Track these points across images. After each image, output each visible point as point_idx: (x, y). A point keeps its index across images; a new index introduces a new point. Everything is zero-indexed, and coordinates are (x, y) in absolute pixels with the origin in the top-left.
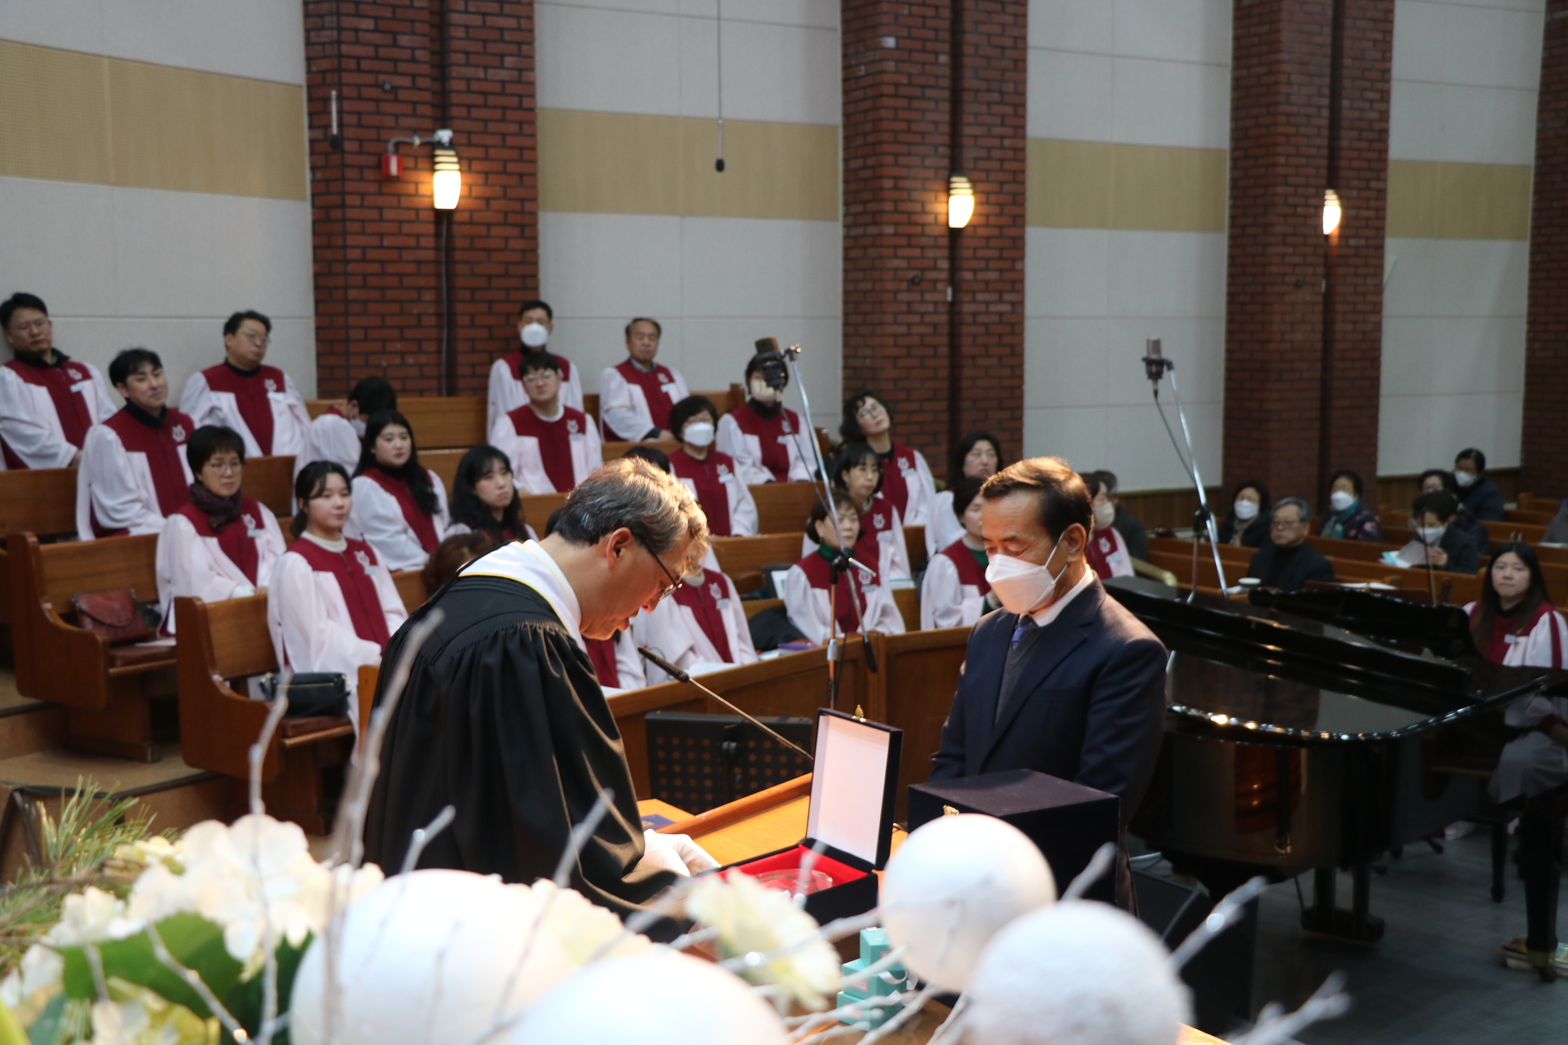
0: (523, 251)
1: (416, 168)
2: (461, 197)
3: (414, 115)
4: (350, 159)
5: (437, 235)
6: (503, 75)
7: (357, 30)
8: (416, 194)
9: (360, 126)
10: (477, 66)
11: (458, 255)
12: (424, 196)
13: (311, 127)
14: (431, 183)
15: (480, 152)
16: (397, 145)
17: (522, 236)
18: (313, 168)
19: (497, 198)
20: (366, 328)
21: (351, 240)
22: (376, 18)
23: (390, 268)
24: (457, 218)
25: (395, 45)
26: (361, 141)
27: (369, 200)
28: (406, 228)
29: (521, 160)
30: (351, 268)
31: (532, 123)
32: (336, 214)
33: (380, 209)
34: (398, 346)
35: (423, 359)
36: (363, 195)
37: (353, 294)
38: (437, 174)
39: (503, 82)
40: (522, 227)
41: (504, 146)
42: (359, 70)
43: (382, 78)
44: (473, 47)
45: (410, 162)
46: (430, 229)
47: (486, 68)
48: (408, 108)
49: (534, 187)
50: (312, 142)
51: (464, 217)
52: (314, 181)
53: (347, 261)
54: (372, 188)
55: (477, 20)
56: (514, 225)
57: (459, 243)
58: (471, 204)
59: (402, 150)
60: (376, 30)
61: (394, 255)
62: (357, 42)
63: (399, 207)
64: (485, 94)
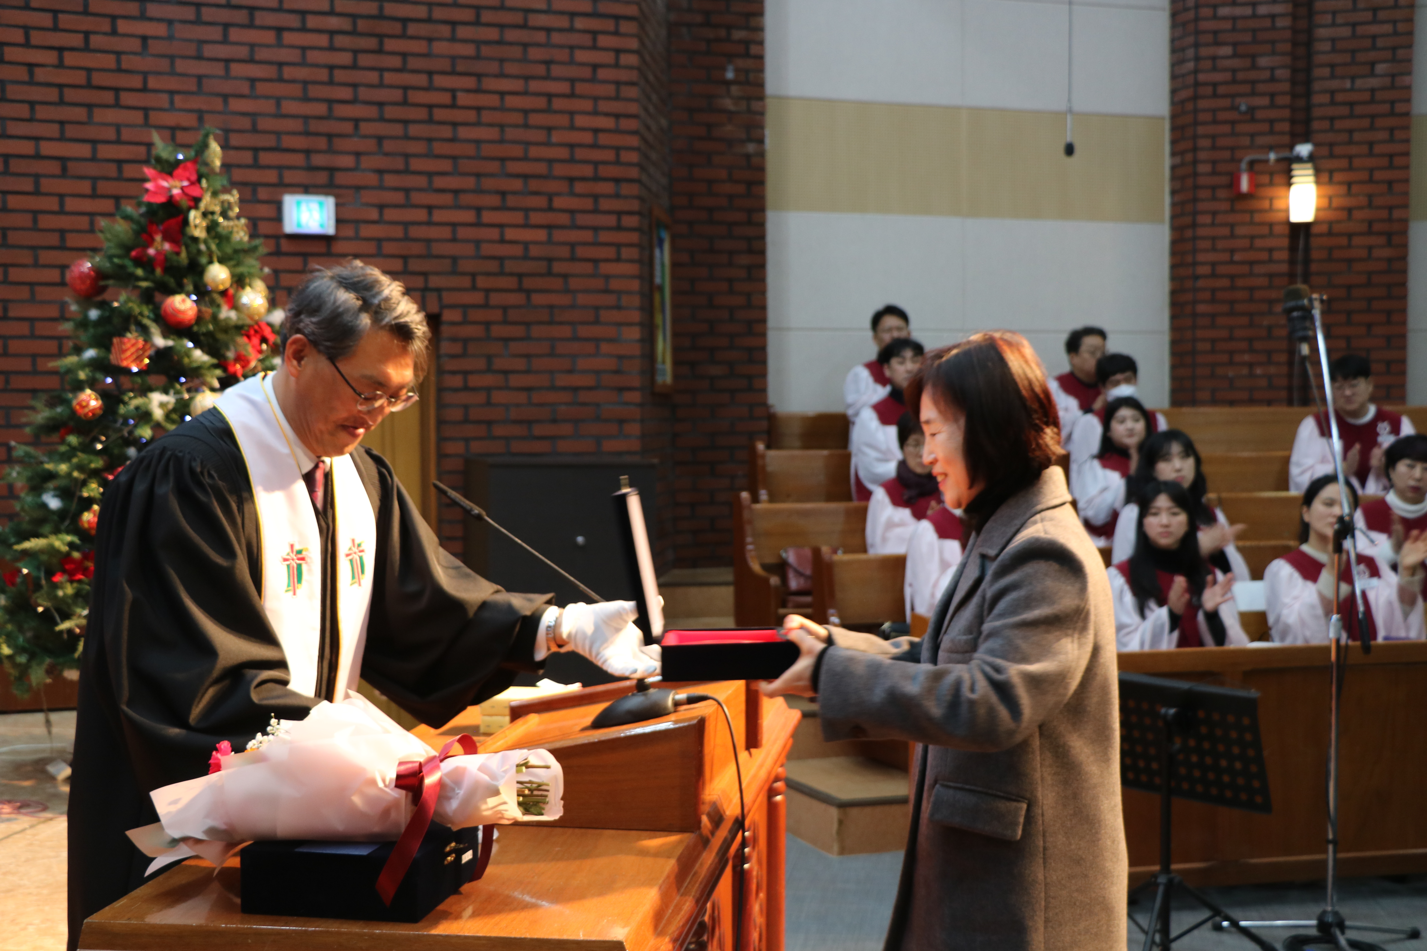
0: (1390, 260)
1: (1271, 184)
2: (1318, 210)
3: (1272, 132)
4: (1202, 181)
5: (1293, 248)
6: (1373, 82)
7: (1214, 58)
8: (1271, 209)
9: (1214, 148)
10: (1343, 78)
11: (1314, 267)
12: (1279, 211)
13: (1173, 154)
14: (1287, 197)
15: (1344, 163)
16: (1252, 164)
17: (1389, 244)
18: (1173, 192)
19: (1360, 208)
20: (1213, 341)
21: (1201, 257)
22: (1235, 45)
23: (1240, 282)
24: (1315, 230)
25: (1254, 67)
26: (1214, 162)
27: (1220, 219)
28: (1259, 243)
29: (1391, 167)
30: (1200, 283)
31: (1407, 128)
32: (1189, 233)
33: (1232, 226)
34: (1246, 357)
35: (1272, 370)
36: (1214, 213)
37: (1201, 308)
38: (1293, 188)
39: (1373, 90)
40: (1389, 235)
41: (1371, 154)
42: (1215, 95)
43: (1238, 100)
44: (1338, 58)
45: (1265, 179)
46: (1285, 242)
47: (1353, 78)
48: (1265, 127)
49: (1406, 194)
50: (1173, 168)
51: (1324, 228)
52: (1173, 205)
53: (1196, 277)
54: (1225, 206)
55: (1346, 32)
56: (1380, 234)
57: (1315, 255)
58: (1330, 215)
59: (1257, 167)
60: (1235, 55)
61: (1246, 269)
62: (1214, 69)
63: (1252, 223)
64: (1351, 104)
